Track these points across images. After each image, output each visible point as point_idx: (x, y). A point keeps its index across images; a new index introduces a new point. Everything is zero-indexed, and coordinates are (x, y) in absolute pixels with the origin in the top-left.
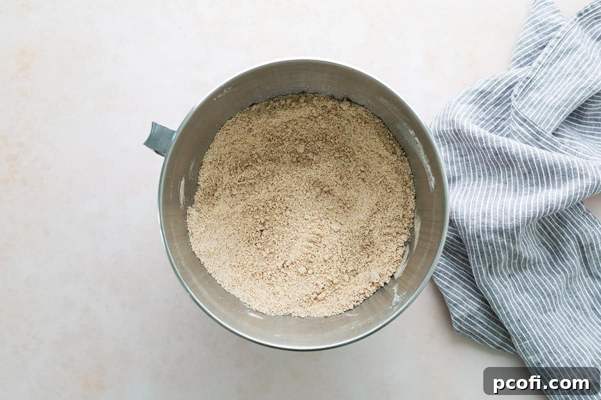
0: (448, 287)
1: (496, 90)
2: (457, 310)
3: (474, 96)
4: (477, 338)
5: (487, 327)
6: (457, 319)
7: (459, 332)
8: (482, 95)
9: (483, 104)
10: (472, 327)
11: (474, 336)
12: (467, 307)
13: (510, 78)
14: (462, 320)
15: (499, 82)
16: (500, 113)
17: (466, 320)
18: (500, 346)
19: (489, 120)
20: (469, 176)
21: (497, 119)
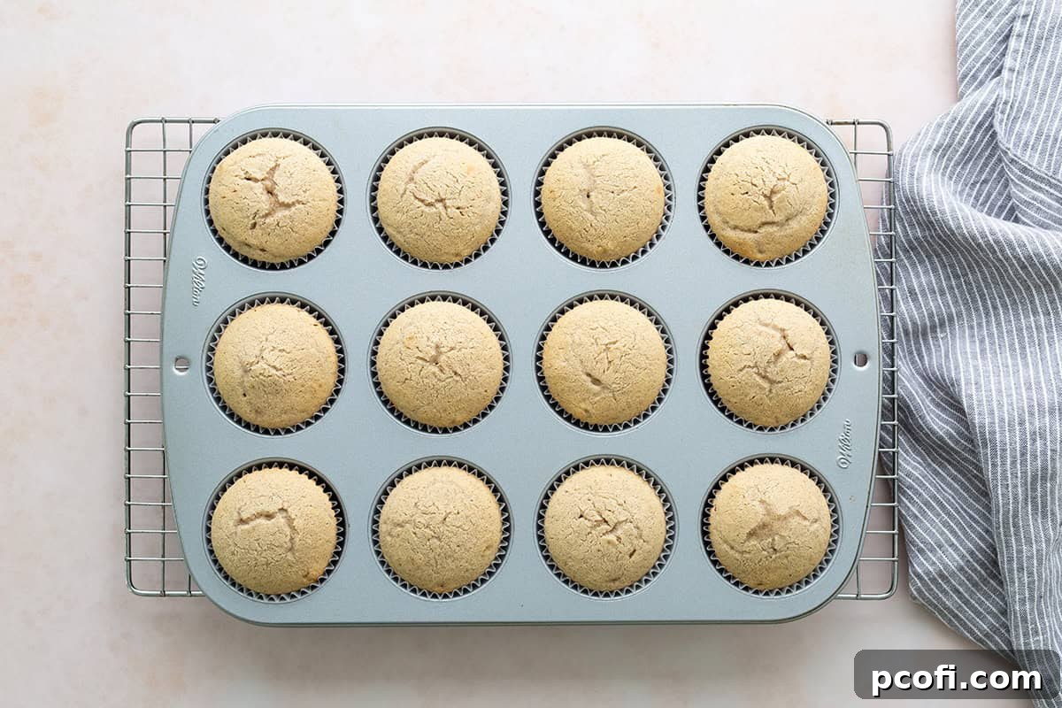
0: (917, 517)
1: (958, 137)
2: (922, 559)
3: (928, 159)
4: (944, 616)
5: (968, 601)
6: (918, 576)
7: (915, 598)
8: (939, 154)
9: (946, 167)
10: (940, 595)
11: (940, 612)
12: (940, 559)
13: (976, 109)
14: (926, 578)
15: (959, 122)
16: (976, 174)
17: (933, 580)
18: (983, 638)
19: (963, 190)
20: (977, 310)
21: (974, 184)
